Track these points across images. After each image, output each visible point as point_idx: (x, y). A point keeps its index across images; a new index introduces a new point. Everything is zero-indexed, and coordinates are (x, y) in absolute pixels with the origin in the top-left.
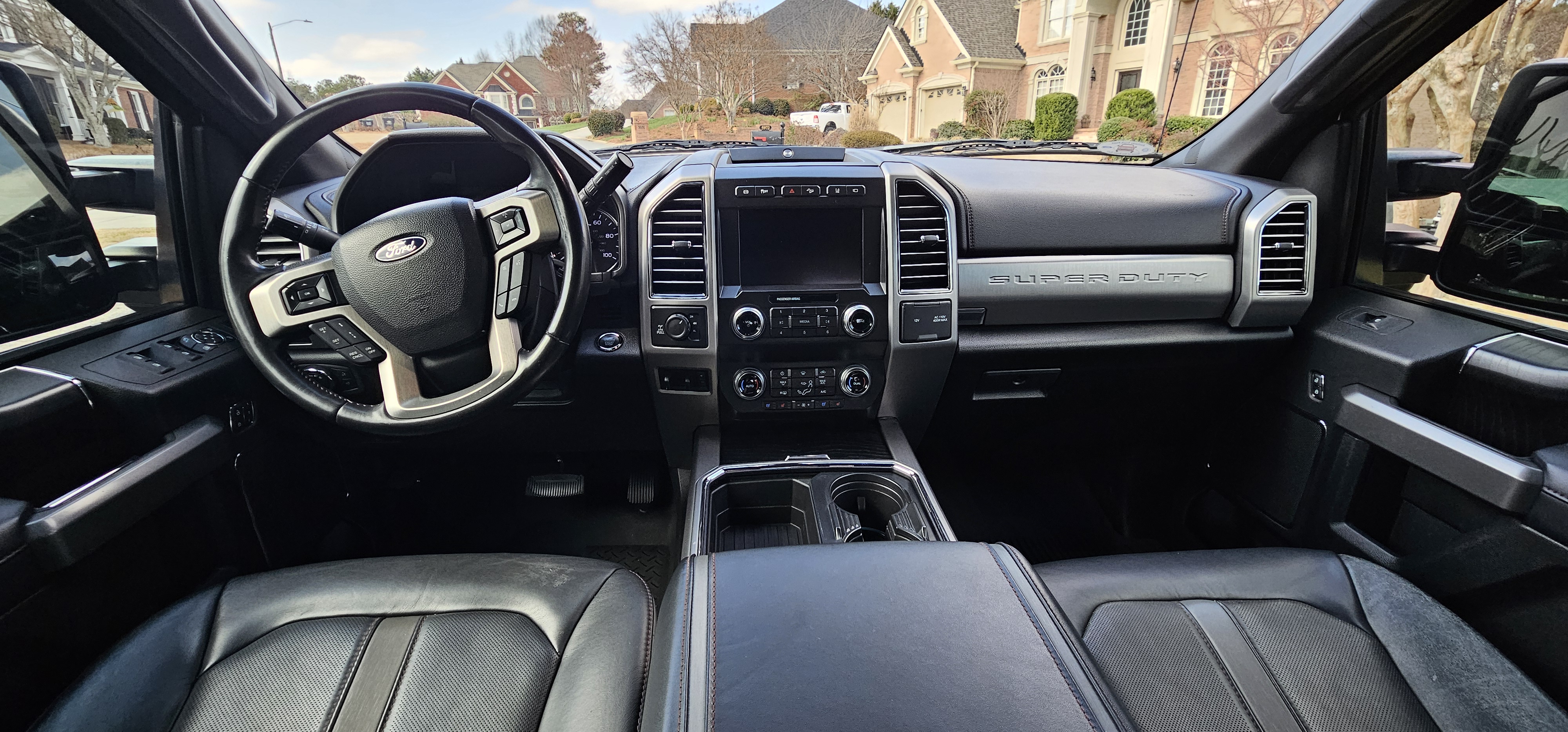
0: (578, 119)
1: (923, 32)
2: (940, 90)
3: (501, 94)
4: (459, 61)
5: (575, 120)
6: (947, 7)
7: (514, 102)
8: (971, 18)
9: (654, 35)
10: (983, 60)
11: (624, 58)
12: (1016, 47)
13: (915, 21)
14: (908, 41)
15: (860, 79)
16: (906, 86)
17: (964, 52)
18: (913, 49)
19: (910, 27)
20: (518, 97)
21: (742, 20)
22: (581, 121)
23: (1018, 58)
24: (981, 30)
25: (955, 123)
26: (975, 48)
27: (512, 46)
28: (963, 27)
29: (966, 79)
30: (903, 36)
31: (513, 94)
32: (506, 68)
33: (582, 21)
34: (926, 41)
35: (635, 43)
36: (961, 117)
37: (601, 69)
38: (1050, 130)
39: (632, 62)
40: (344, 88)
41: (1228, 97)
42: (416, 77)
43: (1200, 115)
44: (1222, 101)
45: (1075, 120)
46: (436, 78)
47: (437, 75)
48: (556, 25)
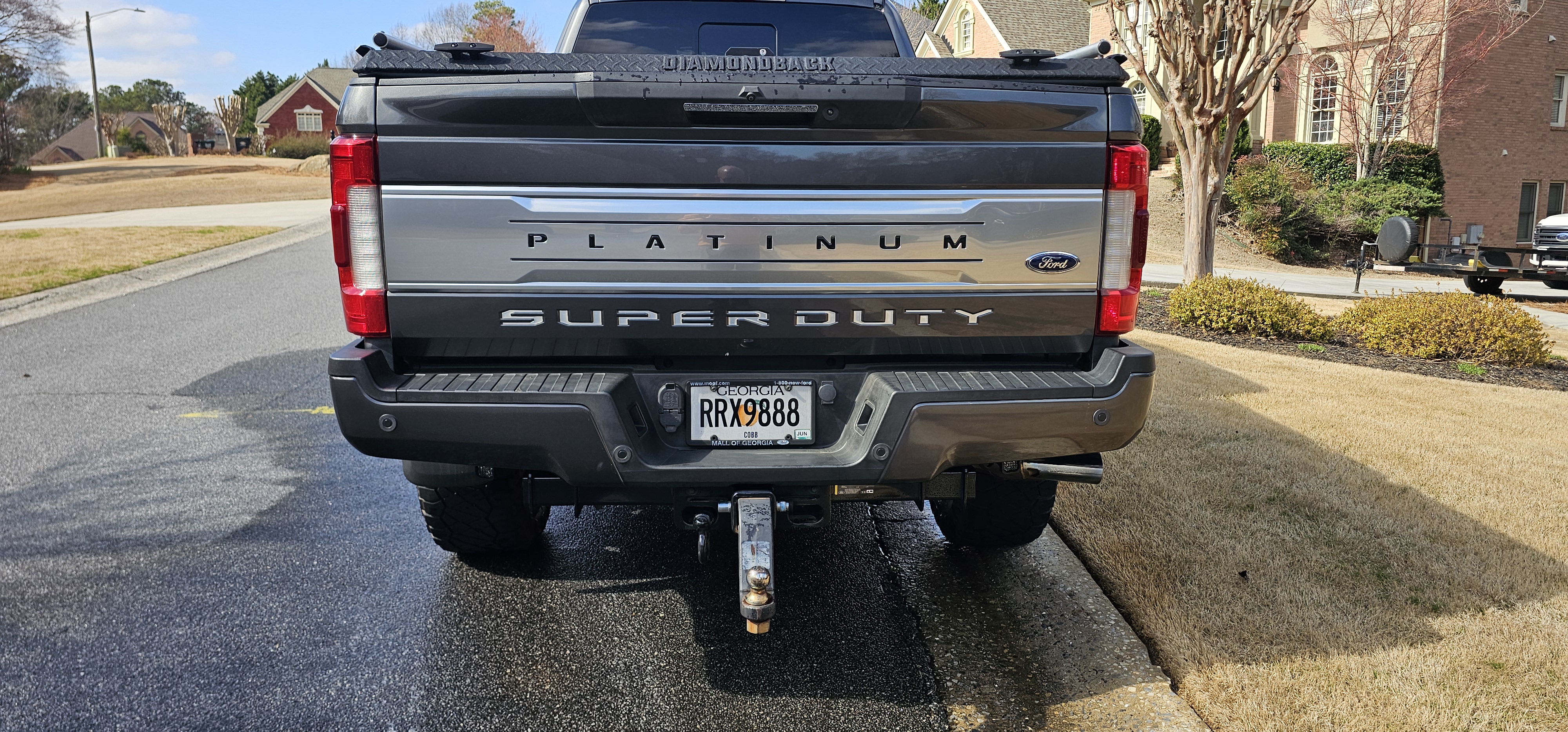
1: (970, 40)
6: (998, 12)
13: (959, 26)
14: (952, 52)
19: (953, 35)
28: (1017, 35)
30: (944, 46)
34: (973, 52)
40: (141, 98)
41: (1337, 116)
42: (257, 85)
43: (1308, 141)
44: (1331, 124)
45: (1158, 148)
46: (291, 86)
47: (291, 83)
48: (471, 17)
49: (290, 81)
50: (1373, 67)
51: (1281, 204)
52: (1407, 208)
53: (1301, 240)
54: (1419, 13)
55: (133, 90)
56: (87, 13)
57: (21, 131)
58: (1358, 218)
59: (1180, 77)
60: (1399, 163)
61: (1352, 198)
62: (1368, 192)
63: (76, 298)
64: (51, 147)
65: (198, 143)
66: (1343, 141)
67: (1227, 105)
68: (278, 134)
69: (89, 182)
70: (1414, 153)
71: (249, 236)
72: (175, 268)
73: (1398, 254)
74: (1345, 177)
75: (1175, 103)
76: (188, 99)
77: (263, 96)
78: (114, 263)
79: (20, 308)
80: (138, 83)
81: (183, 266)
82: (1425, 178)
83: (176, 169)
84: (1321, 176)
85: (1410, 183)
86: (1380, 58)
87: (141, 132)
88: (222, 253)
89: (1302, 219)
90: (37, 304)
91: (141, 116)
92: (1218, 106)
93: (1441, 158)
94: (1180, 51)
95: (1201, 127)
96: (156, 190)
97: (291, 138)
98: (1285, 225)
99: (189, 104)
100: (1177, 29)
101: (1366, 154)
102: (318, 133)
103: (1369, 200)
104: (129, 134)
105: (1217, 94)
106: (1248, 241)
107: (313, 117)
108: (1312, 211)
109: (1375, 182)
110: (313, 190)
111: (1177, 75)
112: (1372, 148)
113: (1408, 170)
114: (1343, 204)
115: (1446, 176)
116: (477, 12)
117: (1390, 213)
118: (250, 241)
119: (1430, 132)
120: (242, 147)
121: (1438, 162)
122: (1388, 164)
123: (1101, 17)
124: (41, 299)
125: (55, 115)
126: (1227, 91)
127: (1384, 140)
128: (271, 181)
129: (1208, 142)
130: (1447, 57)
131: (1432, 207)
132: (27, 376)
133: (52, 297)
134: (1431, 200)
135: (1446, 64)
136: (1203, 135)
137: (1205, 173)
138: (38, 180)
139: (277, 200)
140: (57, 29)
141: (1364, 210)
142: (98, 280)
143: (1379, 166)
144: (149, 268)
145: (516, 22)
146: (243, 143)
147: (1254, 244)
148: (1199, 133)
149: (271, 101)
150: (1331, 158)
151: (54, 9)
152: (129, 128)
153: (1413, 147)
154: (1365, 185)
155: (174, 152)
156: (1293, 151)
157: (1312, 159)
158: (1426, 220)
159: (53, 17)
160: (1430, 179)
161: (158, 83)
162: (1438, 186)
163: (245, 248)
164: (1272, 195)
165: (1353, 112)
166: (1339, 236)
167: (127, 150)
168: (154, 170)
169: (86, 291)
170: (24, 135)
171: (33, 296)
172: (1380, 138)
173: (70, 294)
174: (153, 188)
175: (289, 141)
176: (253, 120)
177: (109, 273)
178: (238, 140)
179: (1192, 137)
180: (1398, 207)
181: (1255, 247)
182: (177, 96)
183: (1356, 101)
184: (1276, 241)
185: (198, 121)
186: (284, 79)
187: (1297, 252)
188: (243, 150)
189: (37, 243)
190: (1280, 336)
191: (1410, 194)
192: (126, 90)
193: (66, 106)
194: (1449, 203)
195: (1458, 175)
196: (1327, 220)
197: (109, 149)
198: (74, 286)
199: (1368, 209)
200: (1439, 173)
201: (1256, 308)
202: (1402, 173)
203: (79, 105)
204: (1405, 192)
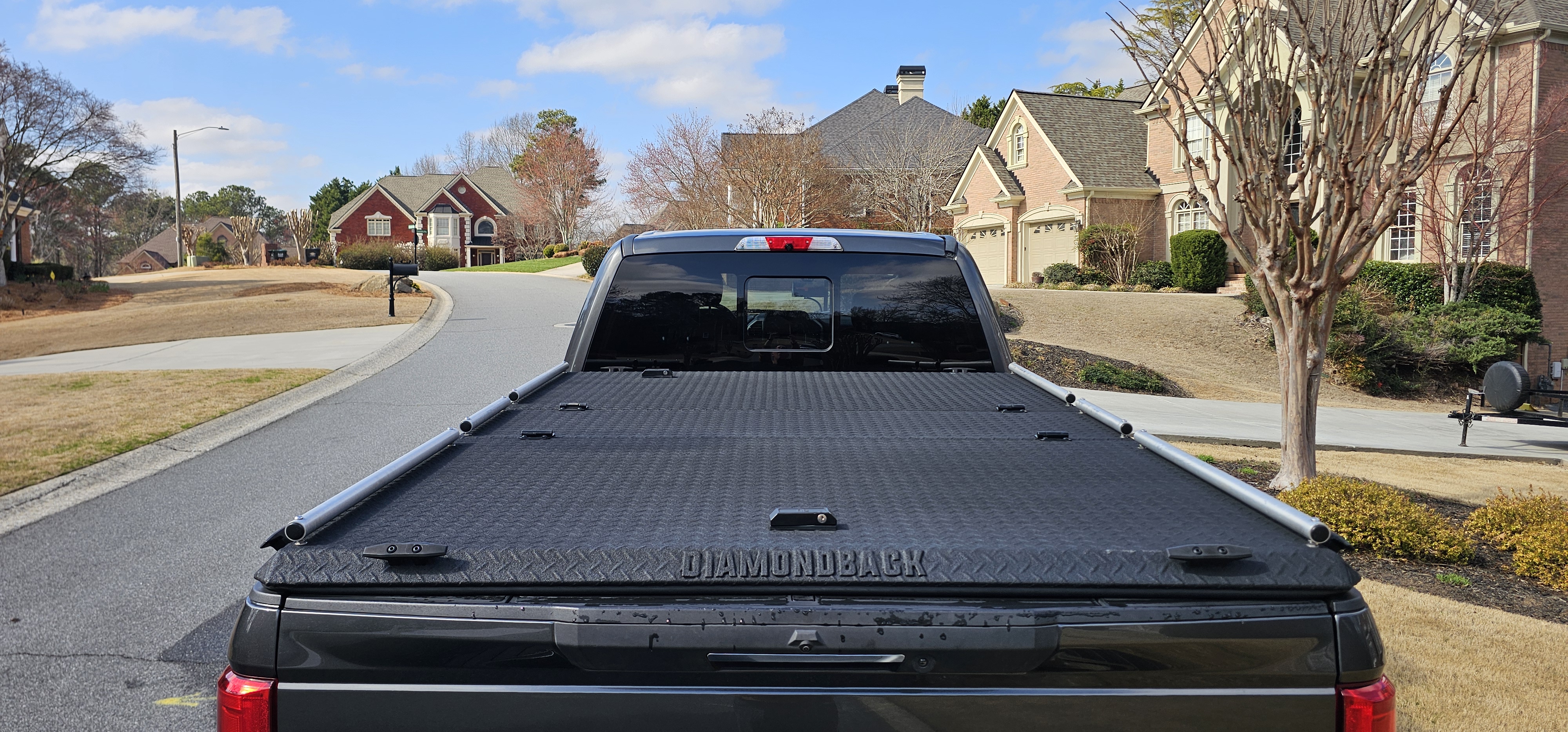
0: (563, 253)
1: (1024, 153)
2: (1049, 224)
3: (450, 216)
4: (394, 170)
5: (560, 253)
6: (1052, 126)
7: (468, 227)
8: (1084, 138)
9: (671, 144)
10: (1099, 188)
11: (628, 173)
12: (1146, 172)
13: (1012, 140)
14: (1005, 164)
15: (943, 208)
16: (1004, 218)
17: (1075, 180)
18: (1011, 173)
19: (1007, 148)
20: (473, 221)
21: (791, 130)
22: (568, 255)
23: (1149, 185)
24: (1098, 152)
25: (1066, 265)
26: (1089, 175)
27: (469, 150)
28: (1073, 149)
29: (1078, 210)
30: (997, 159)
31: (467, 215)
32: (462, 182)
33: (572, 121)
34: (1027, 165)
35: (644, 154)
36: (1075, 259)
37: (593, 183)
38: (1190, 275)
39: (640, 178)
40: (225, 203)
41: (1418, 237)
42: (332, 191)
43: (1387, 259)
44: (1412, 241)
45: (1224, 264)
46: (363, 194)
47: (363, 190)
48: (534, 126)
49: (364, 188)
50: (1456, 184)
51: (1365, 333)
52: (1503, 335)
53: (1389, 370)
54: (1504, 132)
55: (218, 195)
56: (175, 131)
57: (114, 234)
58: (1449, 345)
59: (1271, 245)
60: (1490, 285)
61: (1442, 324)
62: (1459, 317)
63: (104, 480)
64: (139, 250)
65: (271, 252)
66: (1425, 261)
67: (1328, 279)
68: (348, 240)
69: (161, 300)
70: (1506, 275)
71: (296, 383)
72: (214, 432)
73: (1507, 402)
74: (1431, 299)
75: (1267, 272)
76: (269, 203)
77: (337, 202)
78: (151, 430)
79: (43, 498)
80: (222, 189)
81: (222, 429)
82: (1520, 301)
83: (245, 285)
84: (1404, 297)
85: (1504, 307)
86: (1463, 174)
87: (222, 236)
88: (265, 408)
89: (1389, 348)
90: (61, 491)
91: (224, 221)
92: (1317, 279)
93: (1537, 278)
94: (1271, 217)
95: (1299, 301)
96: (221, 314)
97: (360, 244)
98: (1370, 354)
99: (269, 208)
100: (1265, 193)
101: (1454, 276)
102: (386, 237)
103: (1461, 326)
104: (211, 239)
105: (1315, 265)
106: (1330, 371)
107: (382, 222)
108: (1399, 340)
109: (1465, 306)
110: (371, 313)
111: (1268, 242)
112: (1461, 270)
113: (1501, 293)
114: (1432, 330)
115: (1542, 297)
116: (540, 121)
117: (1485, 340)
118: (296, 389)
119: (1523, 253)
120: (312, 258)
121: (1533, 285)
122: (1478, 287)
123: (1159, 130)
124: (67, 484)
125: (145, 220)
126: (1327, 264)
127: (1473, 259)
128: (332, 303)
129: (1306, 315)
130: (1537, 175)
131: (1530, 333)
132: (16, 620)
133: (79, 481)
134: (1530, 325)
135: (1536, 184)
136: (1301, 309)
137: (1303, 349)
138: (114, 298)
139: (334, 327)
140: (140, 156)
141: (1456, 337)
142: (131, 453)
143: (1468, 288)
144: (187, 433)
145: (578, 129)
146: (313, 254)
147: (1337, 374)
148: (1295, 305)
149: (344, 208)
150: (1415, 279)
151: (139, 136)
152: (211, 234)
153: (1504, 268)
154: (1454, 309)
155: (248, 261)
156: (1372, 270)
157: (1394, 279)
158: (1523, 346)
159: (137, 145)
160: (1525, 303)
161: (241, 189)
162: (1534, 310)
163: (289, 399)
164: (1354, 322)
165: (1437, 233)
166: (1431, 365)
167: (204, 260)
168: (225, 287)
169: (115, 471)
170: (117, 238)
171: (59, 481)
172: (1469, 259)
173: (99, 475)
174: (219, 311)
175: (359, 248)
176: (327, 225)
177: (144, 444)
178: (308, 251)
179: (1287, 309)
180: (1492, 334)
181: (1338, 378)
182: (259, 201)
183: (1441, 223)
184: (1361, 371)
185: (276, 224)
186: (358, 184)
187: (1384, 383)
188: (312, 261)
189: (85, 396)
190: (1411, 557)
191: (1506, 319)
192: (212, 196)
193: (156, 212)
194: (1547, 326)
195: (1555, 297)
196: (1416, 348)
197: (188, 258)
198: (105, 463)
199: (1459, 336)
200: (1535, 295)
201: (1381, 524)
202: (1494, 296)
203: (168, 209)
204: (1500, 317)
